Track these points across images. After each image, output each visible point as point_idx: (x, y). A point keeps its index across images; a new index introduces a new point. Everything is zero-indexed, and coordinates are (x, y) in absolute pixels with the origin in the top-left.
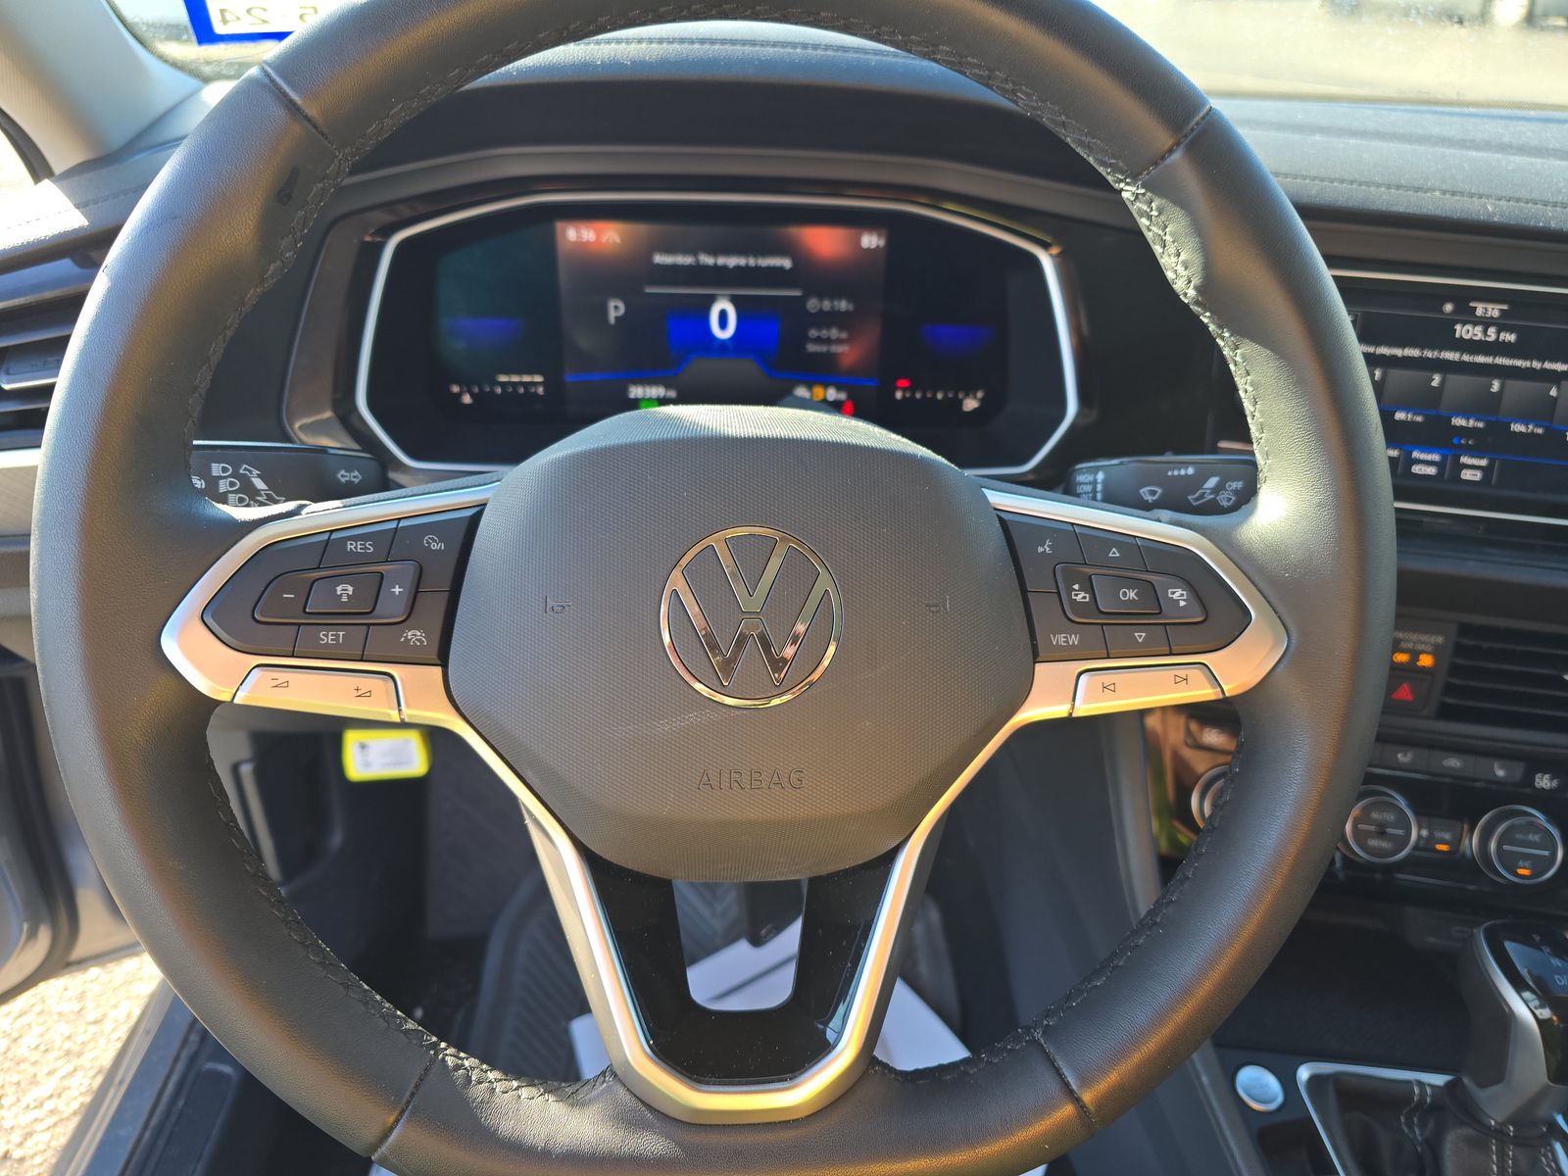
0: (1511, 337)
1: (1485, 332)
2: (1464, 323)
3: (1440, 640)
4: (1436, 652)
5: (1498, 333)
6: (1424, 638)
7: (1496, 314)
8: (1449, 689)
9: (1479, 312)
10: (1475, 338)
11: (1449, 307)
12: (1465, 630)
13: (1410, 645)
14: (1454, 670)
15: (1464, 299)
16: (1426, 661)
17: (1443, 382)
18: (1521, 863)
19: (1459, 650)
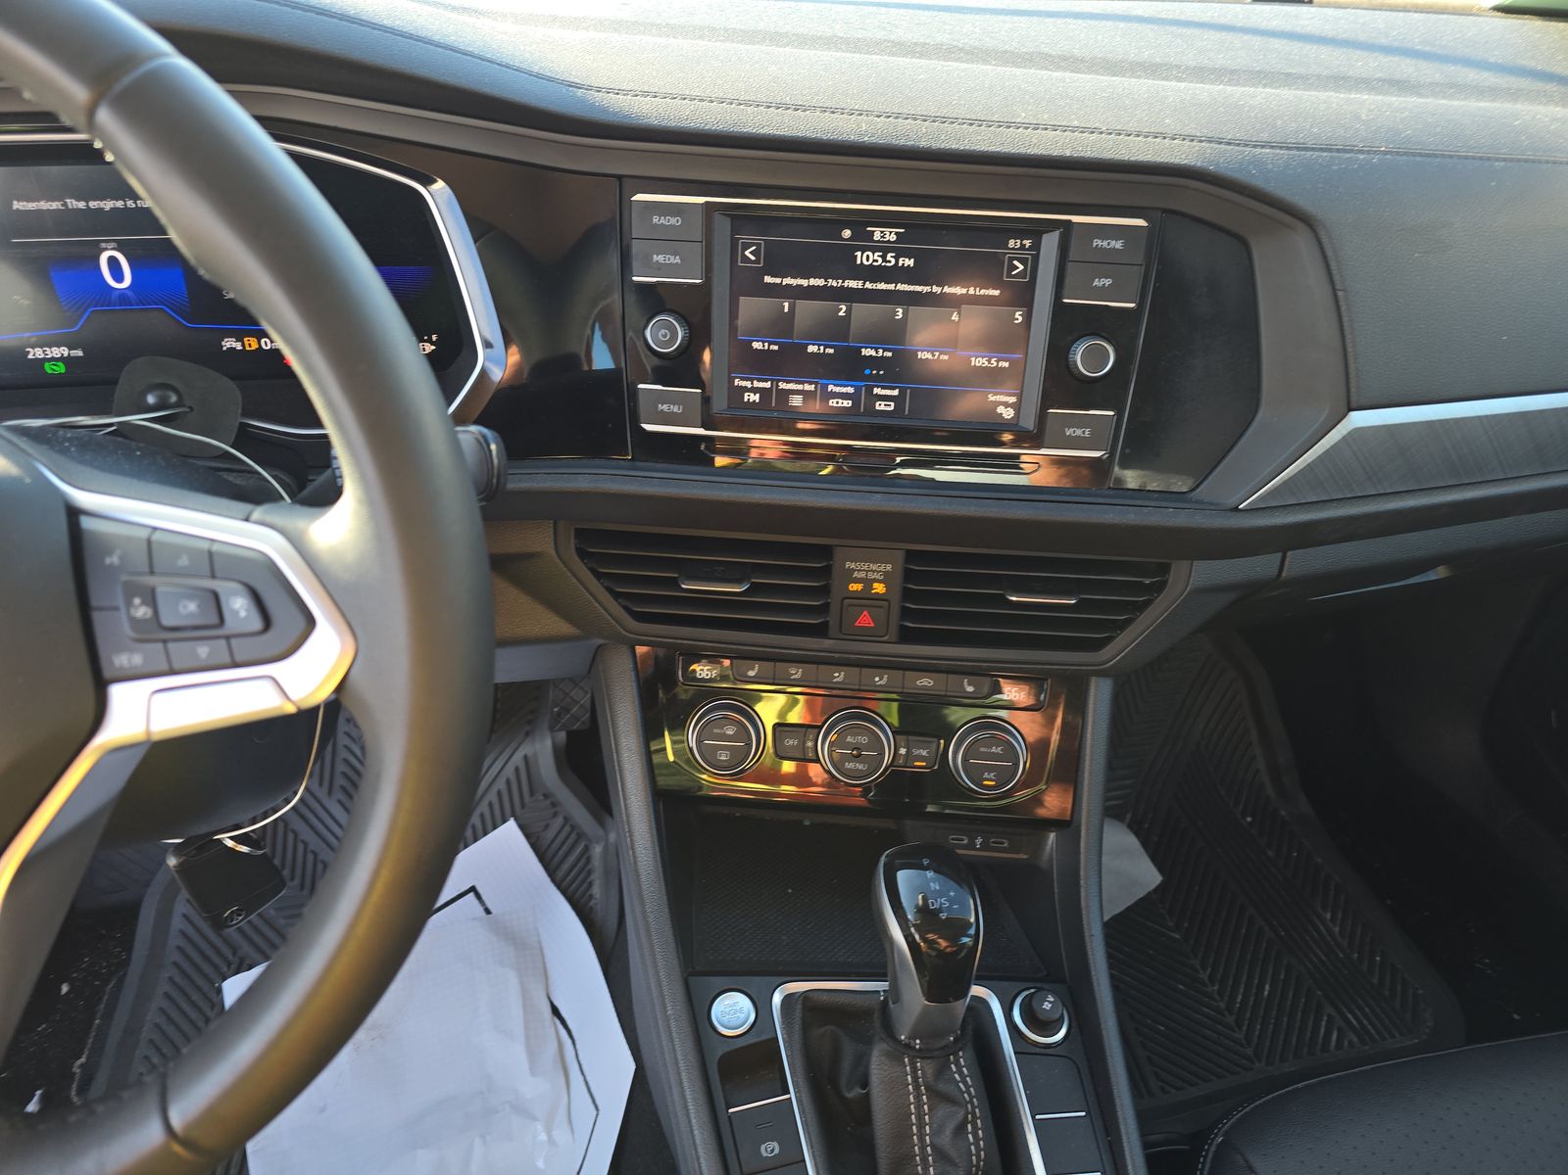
0: (910, 262)
1: (884, 257)
2: (863, 250)
3: (889, 567)
4: (886, 580)
5: (897, 258)
6: (874, 567)
7: (893, 238)
8: (906, 613)
9: (877, 236)
10: (875, 264)
11: (847, 233)
12: (911, 556)
13: (862, 575)
14: (907, 594)
15: (861, 224)
16: (879, 588)
17: (848, 311)
18: (986, 775)
19: (908, 575)
